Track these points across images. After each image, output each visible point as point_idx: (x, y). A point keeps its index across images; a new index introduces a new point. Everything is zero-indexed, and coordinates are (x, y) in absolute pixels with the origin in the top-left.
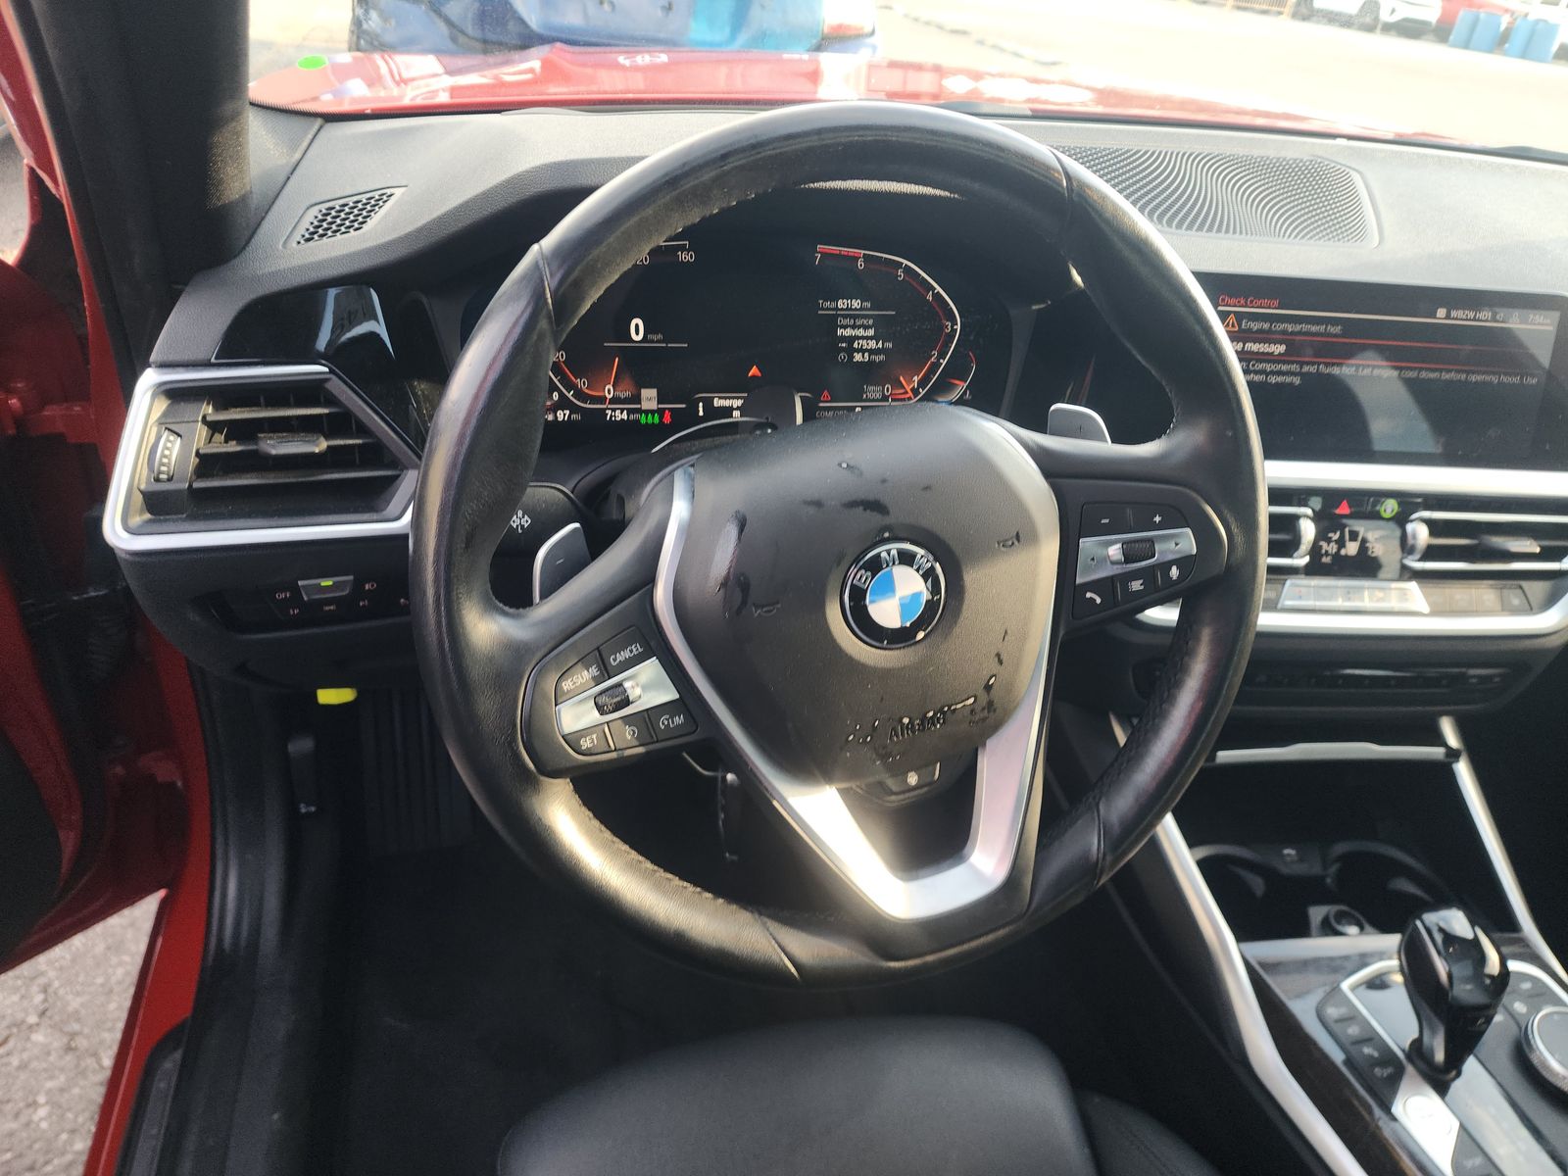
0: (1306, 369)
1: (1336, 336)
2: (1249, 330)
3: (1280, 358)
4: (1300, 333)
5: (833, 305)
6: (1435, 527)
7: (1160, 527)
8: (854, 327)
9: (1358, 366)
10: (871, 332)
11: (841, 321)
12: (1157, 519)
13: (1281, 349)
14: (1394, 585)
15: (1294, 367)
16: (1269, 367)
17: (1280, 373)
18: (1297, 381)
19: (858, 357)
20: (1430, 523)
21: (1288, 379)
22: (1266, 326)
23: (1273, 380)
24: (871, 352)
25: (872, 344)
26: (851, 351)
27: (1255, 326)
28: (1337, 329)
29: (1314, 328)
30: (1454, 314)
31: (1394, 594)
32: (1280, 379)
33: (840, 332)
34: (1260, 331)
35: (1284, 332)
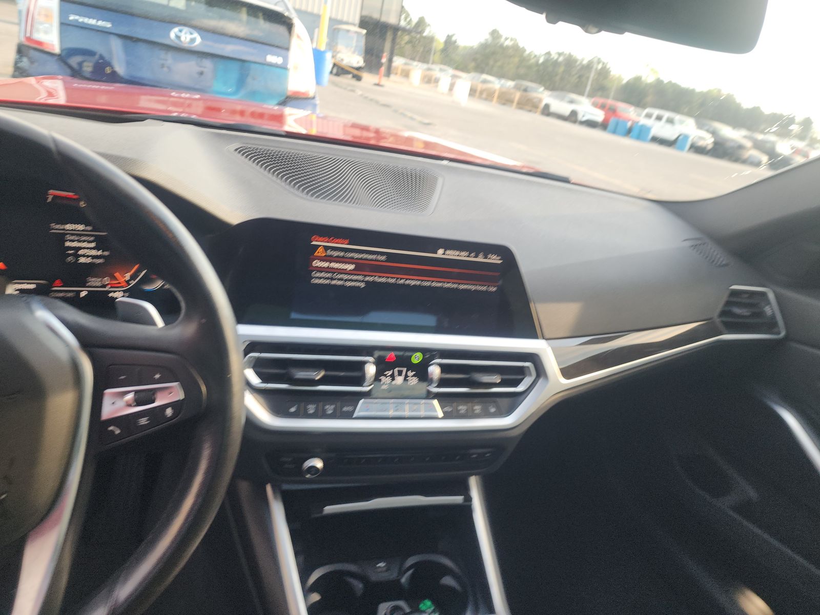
0: (367, 279)
1: (382, 261)
2: (331, 256)
3: (350, 272)
4: (361, 259)
5: (62, 227)
6: (444, 368)
7: (158, 382)
8: (79, 241)
9: (398, 278)
10: (93, 245)
11: (68, 237)
12: (157, 376)
13: (352, 267)
14: (423, 401)
15: (360, 278)
16: (346, 277)
17: (351, 280)
18: (362, 285)
19: (82, 260)
20: (441, 365)
21: (357, 284)
22: (342, 254)
23: (349, 284)
24: (94, 257)
25: (94, 253)
26: (77, 256)
27: (336, 254)
28: (383, 258)
29: (370, 257)
30: (448, 252)
31: (422, 407)
32: (353, 284)
33: (68, 244)
34: (337, 257)
35: (352, 258)
